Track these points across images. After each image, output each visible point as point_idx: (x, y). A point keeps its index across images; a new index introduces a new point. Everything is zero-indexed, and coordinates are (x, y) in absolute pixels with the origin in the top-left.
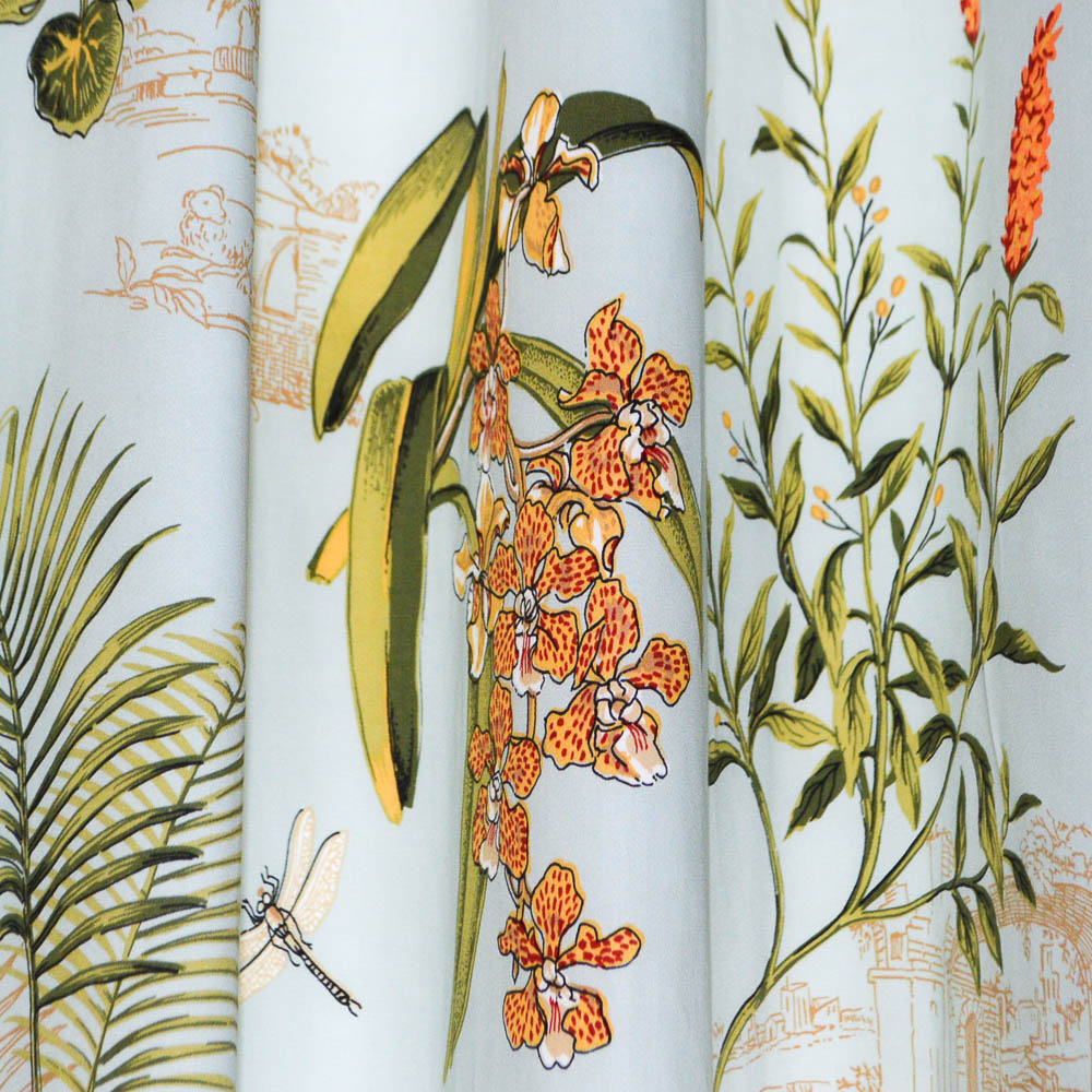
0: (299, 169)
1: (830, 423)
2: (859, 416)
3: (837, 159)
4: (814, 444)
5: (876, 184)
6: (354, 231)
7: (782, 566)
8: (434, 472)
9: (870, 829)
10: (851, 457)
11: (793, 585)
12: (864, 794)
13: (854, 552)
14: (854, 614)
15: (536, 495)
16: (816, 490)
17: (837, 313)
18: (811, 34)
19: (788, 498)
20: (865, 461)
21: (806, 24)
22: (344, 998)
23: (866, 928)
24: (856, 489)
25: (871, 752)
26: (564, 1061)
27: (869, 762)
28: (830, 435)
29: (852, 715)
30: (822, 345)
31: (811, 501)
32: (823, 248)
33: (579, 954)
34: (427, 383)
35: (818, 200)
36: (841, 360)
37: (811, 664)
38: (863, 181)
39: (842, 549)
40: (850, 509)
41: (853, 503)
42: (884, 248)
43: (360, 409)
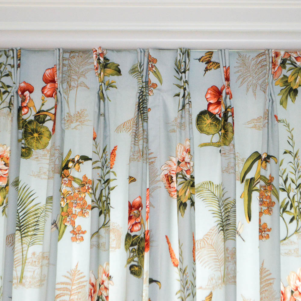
0: (238, 157)
1: (294, 181)
2: (297, 181)
3: (295, 154)
4: (292, 184)
5: (299, 156)
6: (244, 163)
7: (288, 196)
8: (253, 188)
9: (297, 224)
10: (296, 185)
11: (289, 198)
12: (297, 220)
13: (296, 195)
14: (296, 201)
15: (263, 190)
16: (292, 189)
17: (295, 170)
18: (292, 141)
19: (289, 189)
20: (297, 185)
21: (292, 140)
22: (244, 240)
23: (297, 234)
24: (296, 188)
25: (298, 216)
26: (265, 240)
27: (297, 217)
28: (294, 183)
29: (296, 212)
30: (293, 173)
31: (292, 190)
32: (293, 163)
33: (267, 231)
34: (252, 179)
35: (293, 158)
36: (295, 175)
37: (291, 206)
38: (297, 156)
39: (295, 195)
40: (296, 191)
41: (296, 190)
42: (299, 163)
43: (245, 181)
